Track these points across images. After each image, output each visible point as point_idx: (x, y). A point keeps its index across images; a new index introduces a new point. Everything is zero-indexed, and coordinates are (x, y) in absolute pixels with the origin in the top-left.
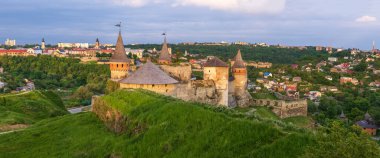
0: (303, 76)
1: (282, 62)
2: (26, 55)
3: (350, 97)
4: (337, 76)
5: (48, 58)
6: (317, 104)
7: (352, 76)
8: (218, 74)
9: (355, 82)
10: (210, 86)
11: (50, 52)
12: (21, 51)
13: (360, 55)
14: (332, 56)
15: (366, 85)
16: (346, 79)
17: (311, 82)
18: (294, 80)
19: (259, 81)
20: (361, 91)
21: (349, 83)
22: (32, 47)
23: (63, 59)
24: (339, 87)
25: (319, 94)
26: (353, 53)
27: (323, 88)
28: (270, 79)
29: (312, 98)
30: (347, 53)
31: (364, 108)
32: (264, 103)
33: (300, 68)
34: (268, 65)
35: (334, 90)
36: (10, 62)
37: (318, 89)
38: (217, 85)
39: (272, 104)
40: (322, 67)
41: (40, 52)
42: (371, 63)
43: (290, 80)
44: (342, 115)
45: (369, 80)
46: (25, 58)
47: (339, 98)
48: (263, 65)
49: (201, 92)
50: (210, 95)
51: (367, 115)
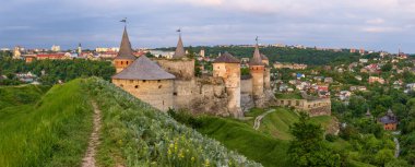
0: (335, 76)
1: (318, 64)
2: (63, 58)
3: (377, 95)
4: (366, 76)
5: (82, 61)
6: (347, 103)
7: (379, 75)
8: (228, 70)
9: (381, 81)
10: (219, 84)
11: (85, 55)
12: (60, 55)
13: (387, 57)
14: (363, 57)
15: (391, 84)
16: (373, 79)
17: (342, 82)
18: (326, 80)
19: (291, 82)
20: (386, 89)
21: (377, 82)
22: (69, 51)
23: (95, 63)
24: (368, 87)
25: (349, 94)
26: (382, 55)
27: (353, 88)
28: (303, 80)
29: (342, 98)
30: (377, 55)
31: (388, 105)
32: (286, 103)
33: (332, 68)
34: (303, 67)
35: (363, 89)
36: (50, 65)
37: (348, 89)
38: (227, 83)
39: (293, 104)
40: (353, 67)
41: (76, 55)
42: (395, 63)
43: (323, 81)
44: (368, 113)
45: (393, 79)
46: (63, 62)
47: (367, 97)
48: (298, 67)
49: (208, 91)
50: (218, 94)
51: (390, 111)
